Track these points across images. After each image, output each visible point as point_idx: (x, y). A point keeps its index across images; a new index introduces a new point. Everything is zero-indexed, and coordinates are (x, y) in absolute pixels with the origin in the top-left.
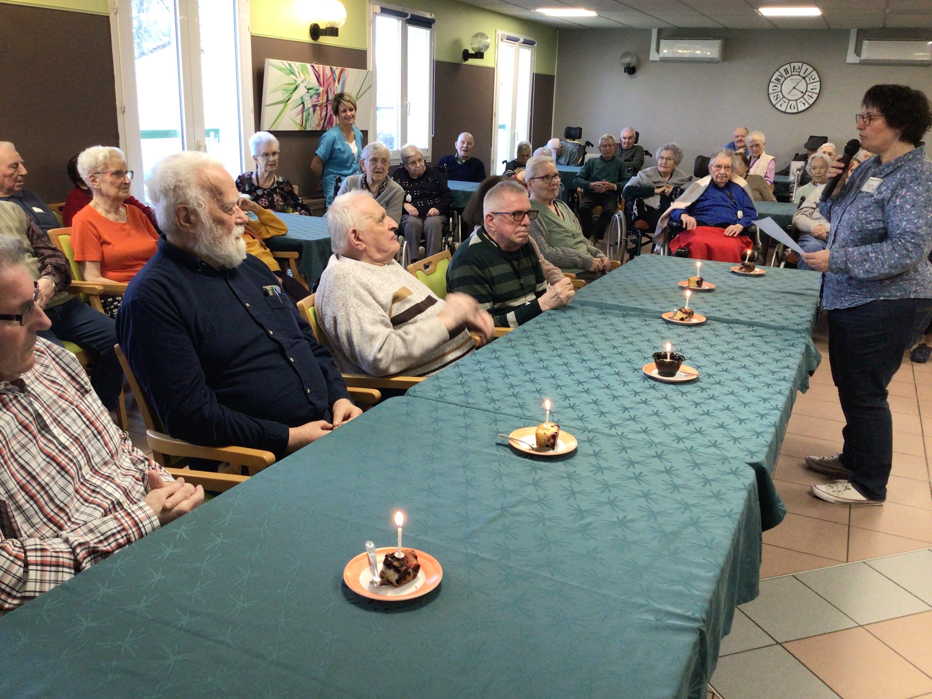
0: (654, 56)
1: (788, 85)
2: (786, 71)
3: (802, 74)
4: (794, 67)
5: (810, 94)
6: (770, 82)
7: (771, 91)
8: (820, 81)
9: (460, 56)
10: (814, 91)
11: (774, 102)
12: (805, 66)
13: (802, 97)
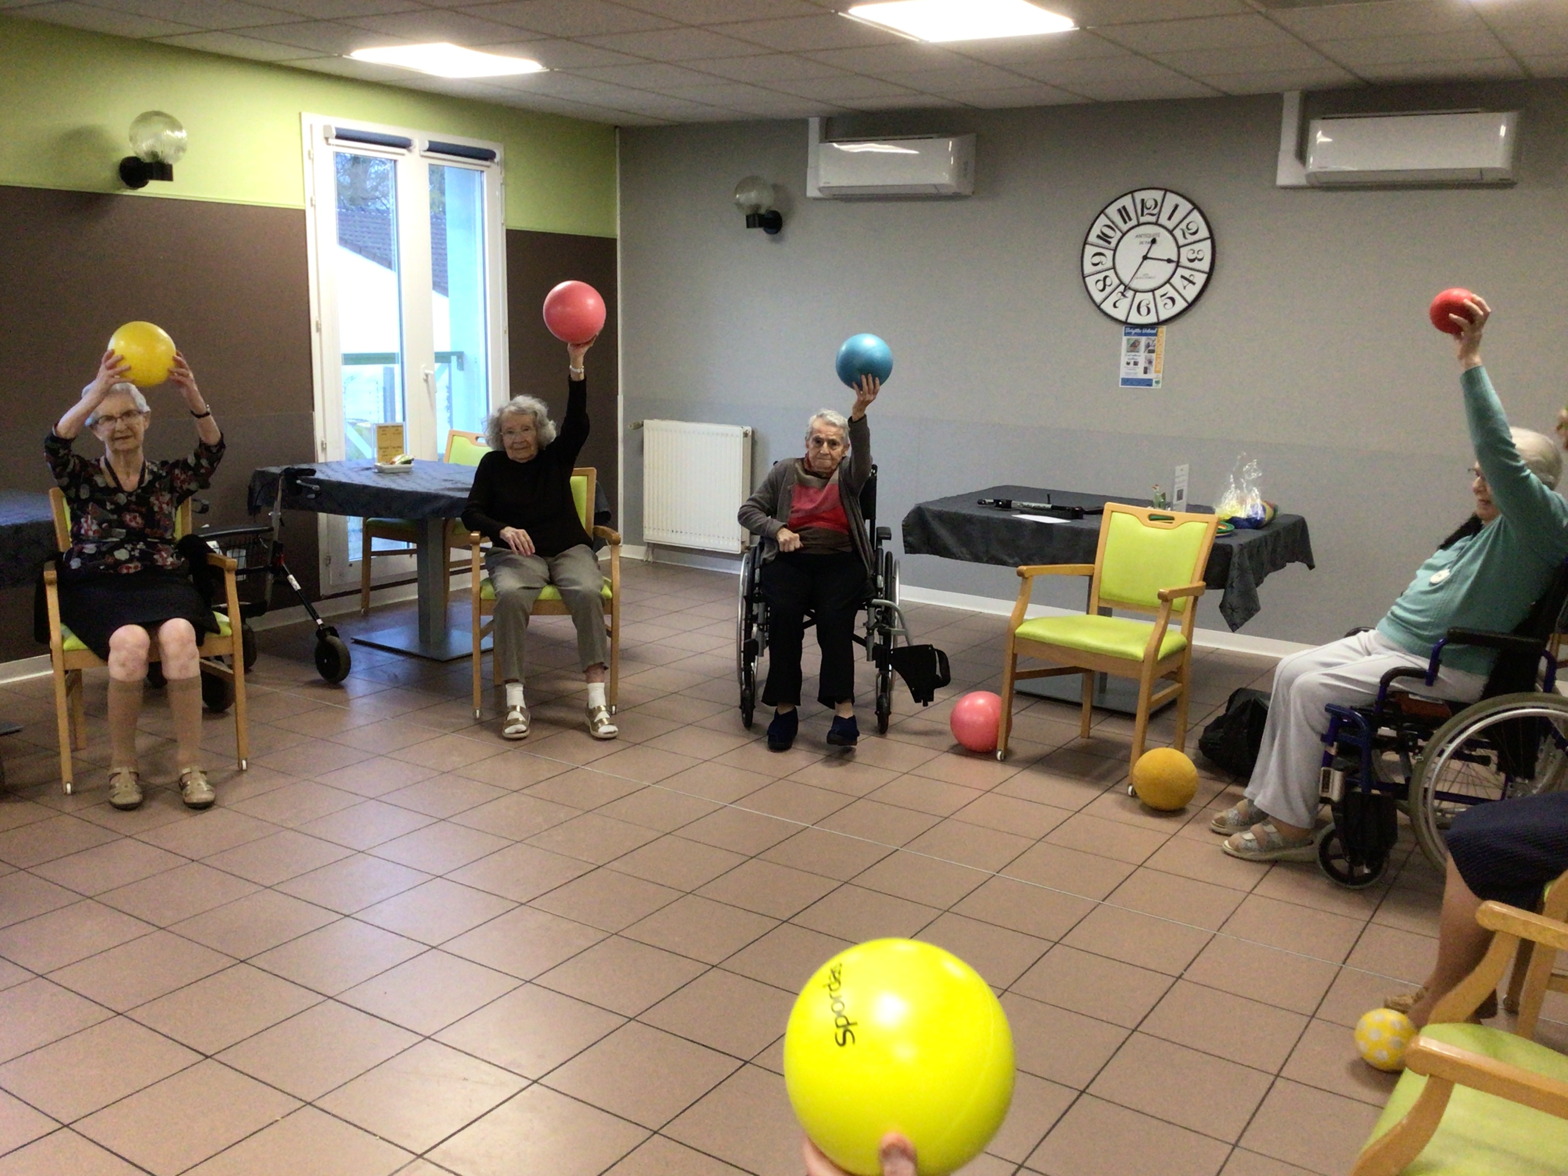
1: (1129, 250)
2: (1123, 213)
3: (1163, 220)
4: (1143, 200)
5: (1187, 273)
6: (1085, 243)
7: (1088, 268)
8: (1212, 237)
9: (118, 174)
10: (1196, 265)
11: (1098, 297)
12: (1172, 199)
13: (1168, 281)
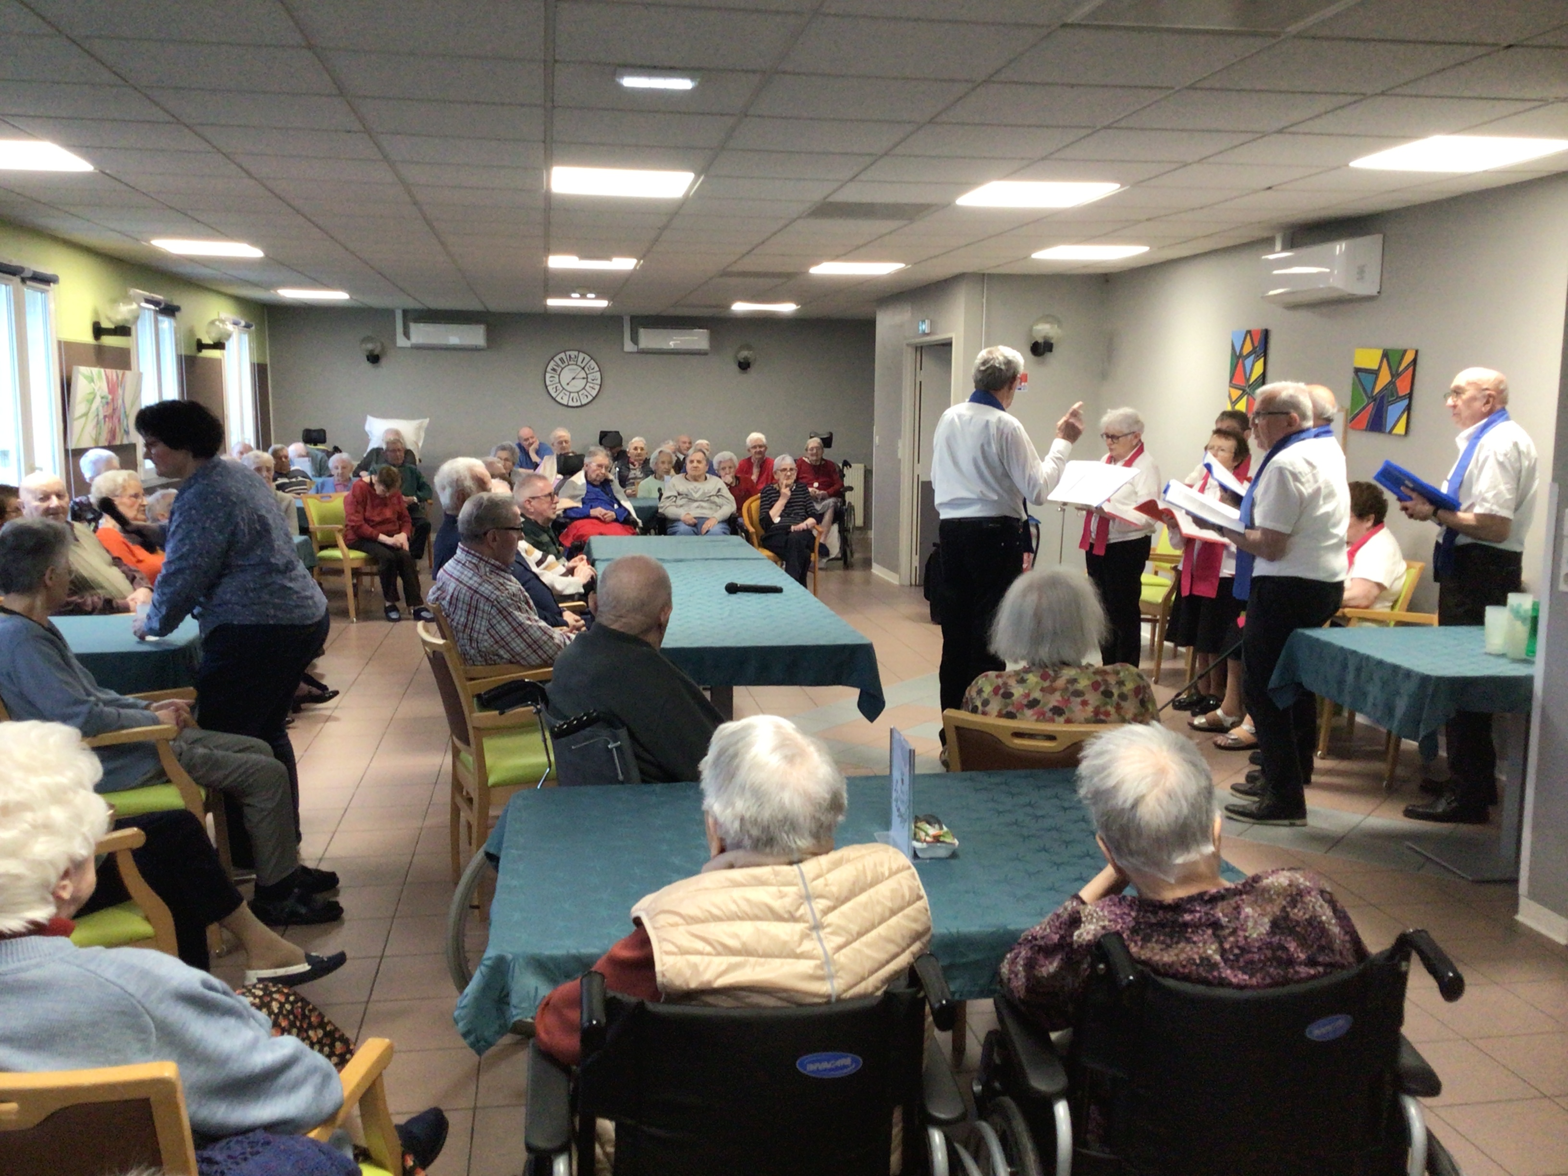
0: (401, 341)
1: (566, 375)
2: (561, 360)
3: (579, 363)
4: (570, 356)
5: (591, 385)
6: (546, 372)
7: (548, 383)
8: (600, 370)
9: (194, 347)
10: (595, 382)
11: (554, 395)
12: (582, 356)
13: (584, 388)
